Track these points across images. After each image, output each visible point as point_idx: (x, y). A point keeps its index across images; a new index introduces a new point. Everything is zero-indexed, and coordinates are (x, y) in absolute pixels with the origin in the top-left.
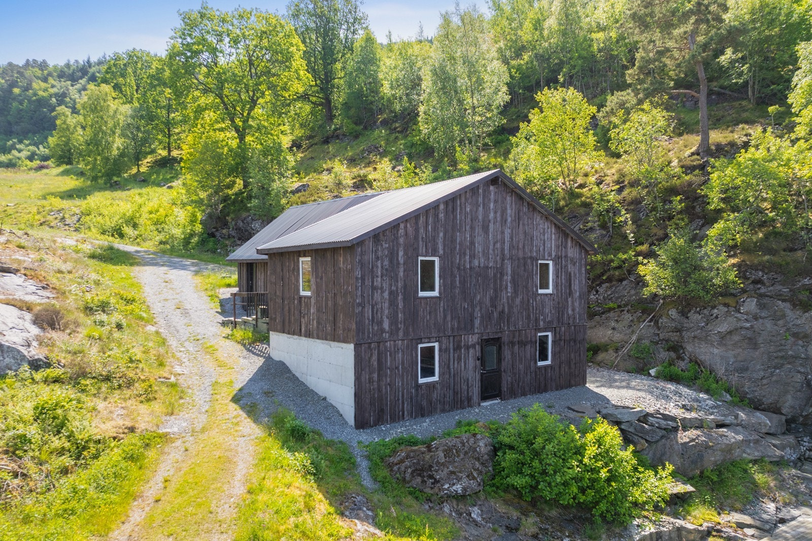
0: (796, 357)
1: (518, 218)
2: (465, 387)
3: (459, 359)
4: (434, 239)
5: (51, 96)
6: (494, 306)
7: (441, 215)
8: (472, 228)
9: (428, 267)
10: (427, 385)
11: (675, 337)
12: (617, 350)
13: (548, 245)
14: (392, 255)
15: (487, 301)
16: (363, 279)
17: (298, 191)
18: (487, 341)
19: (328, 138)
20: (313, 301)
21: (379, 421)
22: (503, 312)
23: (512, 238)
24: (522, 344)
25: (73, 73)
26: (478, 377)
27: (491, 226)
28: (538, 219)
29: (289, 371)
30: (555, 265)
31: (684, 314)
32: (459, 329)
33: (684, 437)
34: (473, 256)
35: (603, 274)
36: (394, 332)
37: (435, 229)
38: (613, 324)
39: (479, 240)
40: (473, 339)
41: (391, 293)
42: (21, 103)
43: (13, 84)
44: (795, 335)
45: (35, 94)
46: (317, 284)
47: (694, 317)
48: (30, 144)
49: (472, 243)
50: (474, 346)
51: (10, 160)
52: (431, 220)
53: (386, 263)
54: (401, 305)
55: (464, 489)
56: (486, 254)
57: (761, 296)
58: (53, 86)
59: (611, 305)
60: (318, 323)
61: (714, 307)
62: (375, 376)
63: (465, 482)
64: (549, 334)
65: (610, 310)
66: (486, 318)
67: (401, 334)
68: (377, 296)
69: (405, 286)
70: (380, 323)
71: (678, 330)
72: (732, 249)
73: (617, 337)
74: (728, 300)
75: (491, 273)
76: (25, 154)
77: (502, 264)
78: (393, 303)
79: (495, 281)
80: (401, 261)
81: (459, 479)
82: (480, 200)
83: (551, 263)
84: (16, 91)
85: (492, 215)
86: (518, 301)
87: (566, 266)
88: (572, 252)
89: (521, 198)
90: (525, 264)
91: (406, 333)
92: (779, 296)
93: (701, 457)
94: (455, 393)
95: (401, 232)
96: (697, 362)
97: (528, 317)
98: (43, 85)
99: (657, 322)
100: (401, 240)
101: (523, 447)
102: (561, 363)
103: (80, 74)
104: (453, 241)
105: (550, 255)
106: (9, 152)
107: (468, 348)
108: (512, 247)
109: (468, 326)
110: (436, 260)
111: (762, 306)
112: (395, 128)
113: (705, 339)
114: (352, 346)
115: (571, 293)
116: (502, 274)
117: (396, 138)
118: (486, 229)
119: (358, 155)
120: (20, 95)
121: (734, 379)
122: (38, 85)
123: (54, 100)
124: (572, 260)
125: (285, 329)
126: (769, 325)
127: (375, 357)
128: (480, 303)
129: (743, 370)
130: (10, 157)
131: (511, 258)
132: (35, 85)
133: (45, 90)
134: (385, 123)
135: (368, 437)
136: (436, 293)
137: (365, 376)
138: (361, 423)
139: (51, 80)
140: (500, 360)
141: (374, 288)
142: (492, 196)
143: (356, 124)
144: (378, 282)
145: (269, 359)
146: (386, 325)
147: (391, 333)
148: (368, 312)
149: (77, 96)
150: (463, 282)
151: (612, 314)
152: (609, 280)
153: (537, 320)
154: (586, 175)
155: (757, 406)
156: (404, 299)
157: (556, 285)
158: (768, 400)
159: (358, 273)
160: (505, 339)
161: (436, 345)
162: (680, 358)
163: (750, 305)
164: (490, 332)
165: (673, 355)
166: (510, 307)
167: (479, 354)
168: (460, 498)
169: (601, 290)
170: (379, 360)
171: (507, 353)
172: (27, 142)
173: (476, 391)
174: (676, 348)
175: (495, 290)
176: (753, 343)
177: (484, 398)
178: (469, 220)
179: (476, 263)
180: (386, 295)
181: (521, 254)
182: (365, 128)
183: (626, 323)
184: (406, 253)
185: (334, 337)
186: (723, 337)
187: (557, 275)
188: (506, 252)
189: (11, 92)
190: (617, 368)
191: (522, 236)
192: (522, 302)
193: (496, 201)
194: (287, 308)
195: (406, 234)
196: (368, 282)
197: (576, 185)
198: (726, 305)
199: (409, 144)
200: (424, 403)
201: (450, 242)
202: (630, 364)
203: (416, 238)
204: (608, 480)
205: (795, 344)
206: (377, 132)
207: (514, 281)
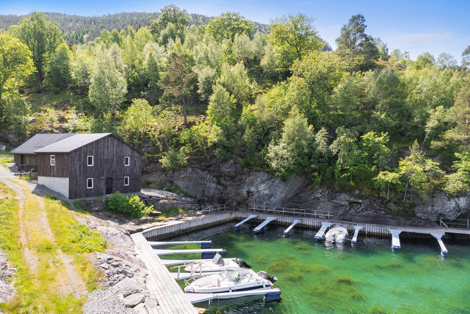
0: (201, 184)
1: (118, 146)
2: (101, 190)
3: (99, 183)
4: (92, 151)
6: (110, 169)
7: (94, 145)
8: (104, 148)
9: (90, 159)
10: (90, 189)
11: (171, 179)
12: (155, 183)
13: (128, 153)
14: (80, 155)
15: (108, 168)
16: (72, 161)
17: (32, 122)
18: (108, 178)
19: (40, 90)
20: (55, 167)
21: (75, 198)
22: (113, 171)
23: (116, 151)
24: (119, 179)
26: (105, 188)
27: (110, 147)
28: (124, 146)
29: (46, 187)
30: (130, 158)
31: (173, 172)
32: (99, 175)
33: (161, 201)
34: (104, 156)
35: (152, 161)
36: (80, 175)
37: (92, 149)
38: (154, 176)
39: (106, 151)
40: (104, 178)
41: (79, 165)
44: (201, 178)
46: (57, 163)
47: (176, 173)
49: (104, 152)
50: (104, 179)
52: (91, 146)
53: (78, 157)
54: (82, 168)
55: (98, 209)
56: (108, 155)
57: (193, 167)
59: (154, 170)
60: (57, 173)
61: (181, 170)
62: (75, 186)
63: (98, 207)
64: (128, 177)
65: (154, 171)
66: (108, 172)
67: (82, 175)
68: (75, 166)
69: (83, 163)
70: (76, 172)
71: (172, 177)
72: (187, 155)
73: (155, 179)
74: (184, 169)
75: (109, 160)
77: (113, 158)
78: (80, 167)
79: (111, 163)
80: (82, 157)
81: (97, 207)
82: (106, 141)
83: (129, 158)
85: (110, 145)
86: (118, 168)
87: (134, 158)
88: (136, 154)
89: (119, 140)
90: (120, 158)
91: (84, 176)
92: (197, 168)
93: (165, 206)
94: (98, 192)
95: (82, 149)
96: (177, 186)
97: (121, 172)
99: (166, 175)
100: (82, 152)
101: (114, 200)
102: (132, 185)
104: (98, 152)
105: (129, 155)
107: (102, 180)
108: (116, 153)
109: (102, 174)
110: (93, 157)
111: (193, 170)
112: (77, 92)
113: (178, 179)
114: (68, 178)
115: (136, 166)
116: (113, 161)
117: (78, 98)
118: (108, 148)
119: (59, 104)
121: (185, 190)
124: (136, 157)
125: (44, 175)
126: (195, 175)
127: (75, 181)
128: (106, 168)
129: (188, 187)
131: (116, 156)
134: (72, 88)
135: (72, 200)
136: (93, 165)
137: (72, 186)
138: (70, 198)
140: (112, 184)
141: (75, 164)
142: (110, 140)
143: (56, 86)
144: (76, 162)
145: (38, 184)
146: (78, 173)
147: (79, 175)
148: (73, 170)
150: (101, 162)
151: (154, 173)
152: (154, 162)
153: (124, 173)
154: (152, 127)
155: (191, 197)
156: (83, 167)
157: (131, 164)
158: (194, 195)
159: (70, 160)
160: (114, 178)
161: (92, 179)
162: (173, 185)
163: (190, 170)
164: (109, 176)
165: (171, 184)
166: (115, 169)
167: (105, 182)
168: (97, 211)
169: (151, 165)
170: (76, 182)
171: (114, 182)
173: (104, 192)
174: (171, 182)
175: (111, 165)
176: (190, 180)
177: (107, 193)
178: (102, 146)
179: (105, 157)
180: (78, 165)
181: (119, 155)
182: (61, 89)
183: (158, 175)
184: (84, 155)
185: (63, 176)
186: (183, 178)
187: (131, 161)
188: (114, 154)
190: (154, 188)
191: (119, 150)
192: (119, 168)
193: (111, 141)
194: (45, 169)
195: (84, 150)
196: (73, 162)
197: (147, 130)
198: (184, 170)
199: (84, 102)
200: (89, 194)
201: (97, 152)
202: (158, 187)
203: (87, 151)
204: (135, 208)
205: (201, 180)
206: (68, 93)
207: (116, 162)
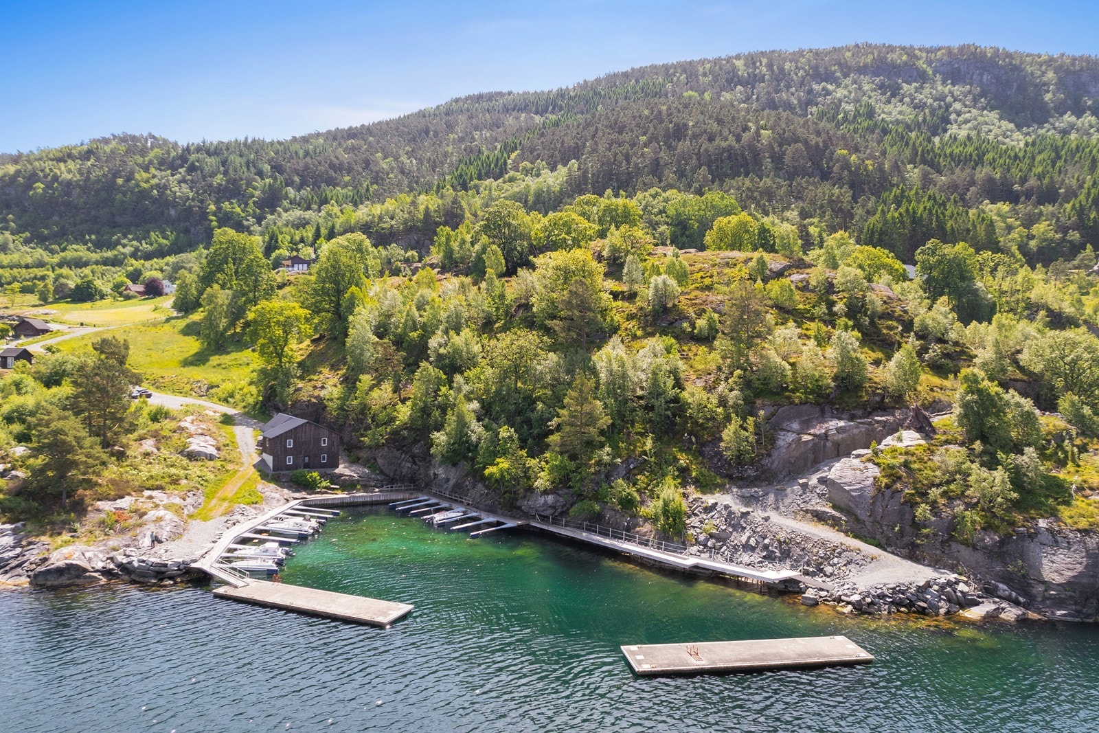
5: (152, 187)
25: (174, 160)
42: (125, 195)
43: (116, 174)
45: (138, 186)
48: (133, 239)
51: (116, 256)
58: (154, 177)
76: (128, 250)
84: (120, 181)
98: (145, 175)
103: (179, 162)
106: (114, 248)
120: (123, 186)
122: (141, 175)
123: (155, 191)
130: (115, 252)
132: (137, 176)
133: (147, 181)
139: (153, 170)
149: (177, 189)
172: (130, 237)
189: (114, 182)
